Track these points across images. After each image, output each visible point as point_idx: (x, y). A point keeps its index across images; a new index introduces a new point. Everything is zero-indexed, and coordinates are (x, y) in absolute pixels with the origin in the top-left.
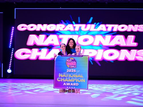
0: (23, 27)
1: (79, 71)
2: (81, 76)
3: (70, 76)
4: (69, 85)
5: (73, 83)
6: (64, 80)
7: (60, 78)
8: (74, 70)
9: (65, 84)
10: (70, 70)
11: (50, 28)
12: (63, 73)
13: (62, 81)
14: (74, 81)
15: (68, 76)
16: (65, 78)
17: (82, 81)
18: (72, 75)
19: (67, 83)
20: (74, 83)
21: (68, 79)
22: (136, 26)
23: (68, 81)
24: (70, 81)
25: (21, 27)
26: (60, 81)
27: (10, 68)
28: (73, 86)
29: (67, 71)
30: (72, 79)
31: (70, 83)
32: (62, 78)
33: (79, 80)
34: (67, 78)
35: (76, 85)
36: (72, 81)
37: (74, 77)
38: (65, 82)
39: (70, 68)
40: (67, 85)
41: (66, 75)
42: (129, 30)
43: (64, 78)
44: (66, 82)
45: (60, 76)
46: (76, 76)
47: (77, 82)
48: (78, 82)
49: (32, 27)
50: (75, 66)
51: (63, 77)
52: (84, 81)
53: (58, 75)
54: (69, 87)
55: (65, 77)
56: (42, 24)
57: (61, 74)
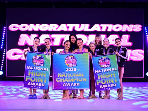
0: (14, 27)
1: (80, 69)
2: (82, 74)
3: (70, 75)
4: (69, 85)
5: (73, 83)
6: (63, 80)
7: (59, 79)
8: (74, 69)
9: (64, 84)
10: (70, 69)
11: (43, 28)
12: (62, 72)
13: (61, 81)
14: (74, 81)
15: (68, 76)
16: (65, 78)
17: (83, 81)
18: (72, 75)
19: (67, 84)
20: (75, 83)
21: (68, 79)
22: (131, 26)
23: (67, 81)
24: (71, 81)
25: (13, 27)
26: (60, 82)
27: (1, 70)
28: (74, 86)
29: (67, 70)
30: (72, 79)
31: (70, 83)
32: (61, 78)
33: (80, 79)
34: (67, 77)
35: (77, 85)
36: (72, 81)
37: (75, 76)
38: (64, 82)
39: (69, 66)
40: (67, 85)
41: (66, 75)
42: (124, 30)
43: (63, 78)
44: (66, 82)
45: (59, 76)
46: (77, 76)
47: (77, 82)
48: (79, 82)
49: (24, 27)
50: (75, 65)
51: (62, 76)
52: (86, 80)
53: (57, 75)
54: (69, 88)
55: (65, 76)
56: (35, 24)
57: (60, 74)
